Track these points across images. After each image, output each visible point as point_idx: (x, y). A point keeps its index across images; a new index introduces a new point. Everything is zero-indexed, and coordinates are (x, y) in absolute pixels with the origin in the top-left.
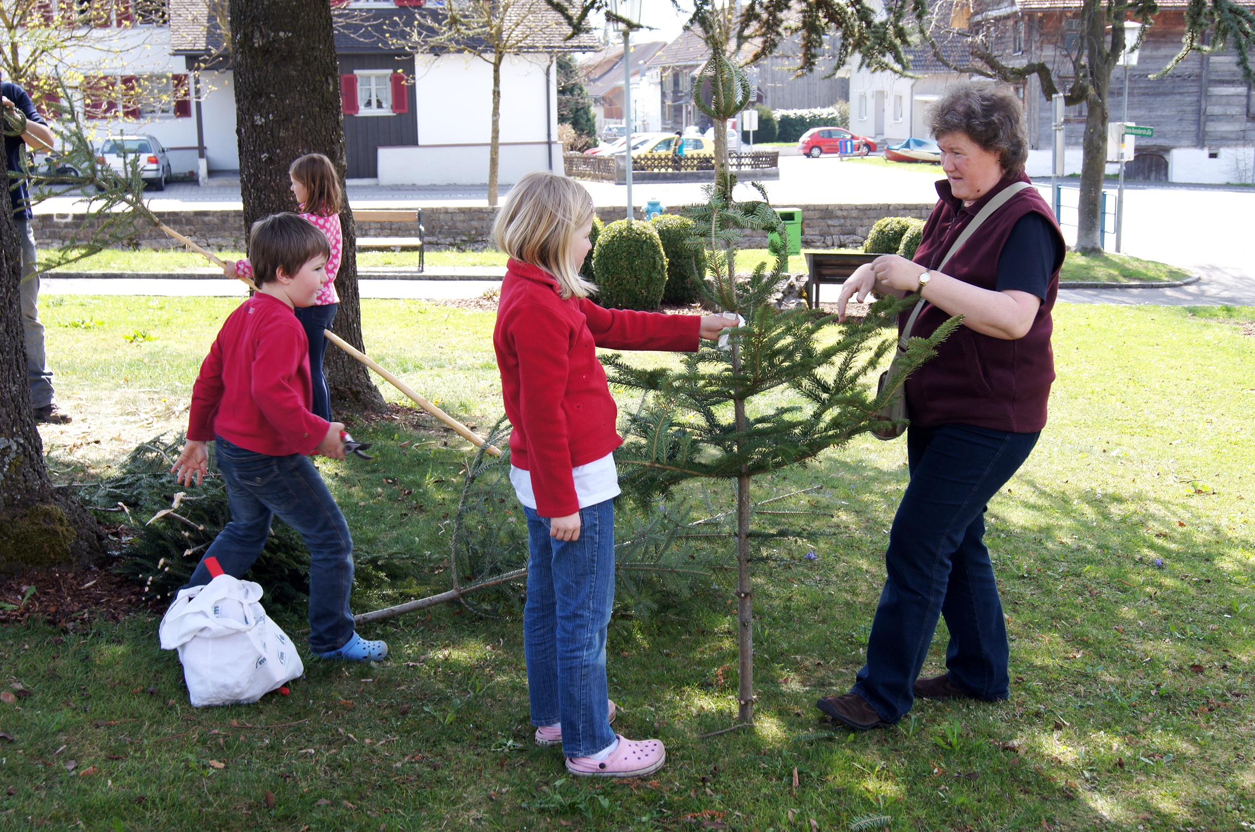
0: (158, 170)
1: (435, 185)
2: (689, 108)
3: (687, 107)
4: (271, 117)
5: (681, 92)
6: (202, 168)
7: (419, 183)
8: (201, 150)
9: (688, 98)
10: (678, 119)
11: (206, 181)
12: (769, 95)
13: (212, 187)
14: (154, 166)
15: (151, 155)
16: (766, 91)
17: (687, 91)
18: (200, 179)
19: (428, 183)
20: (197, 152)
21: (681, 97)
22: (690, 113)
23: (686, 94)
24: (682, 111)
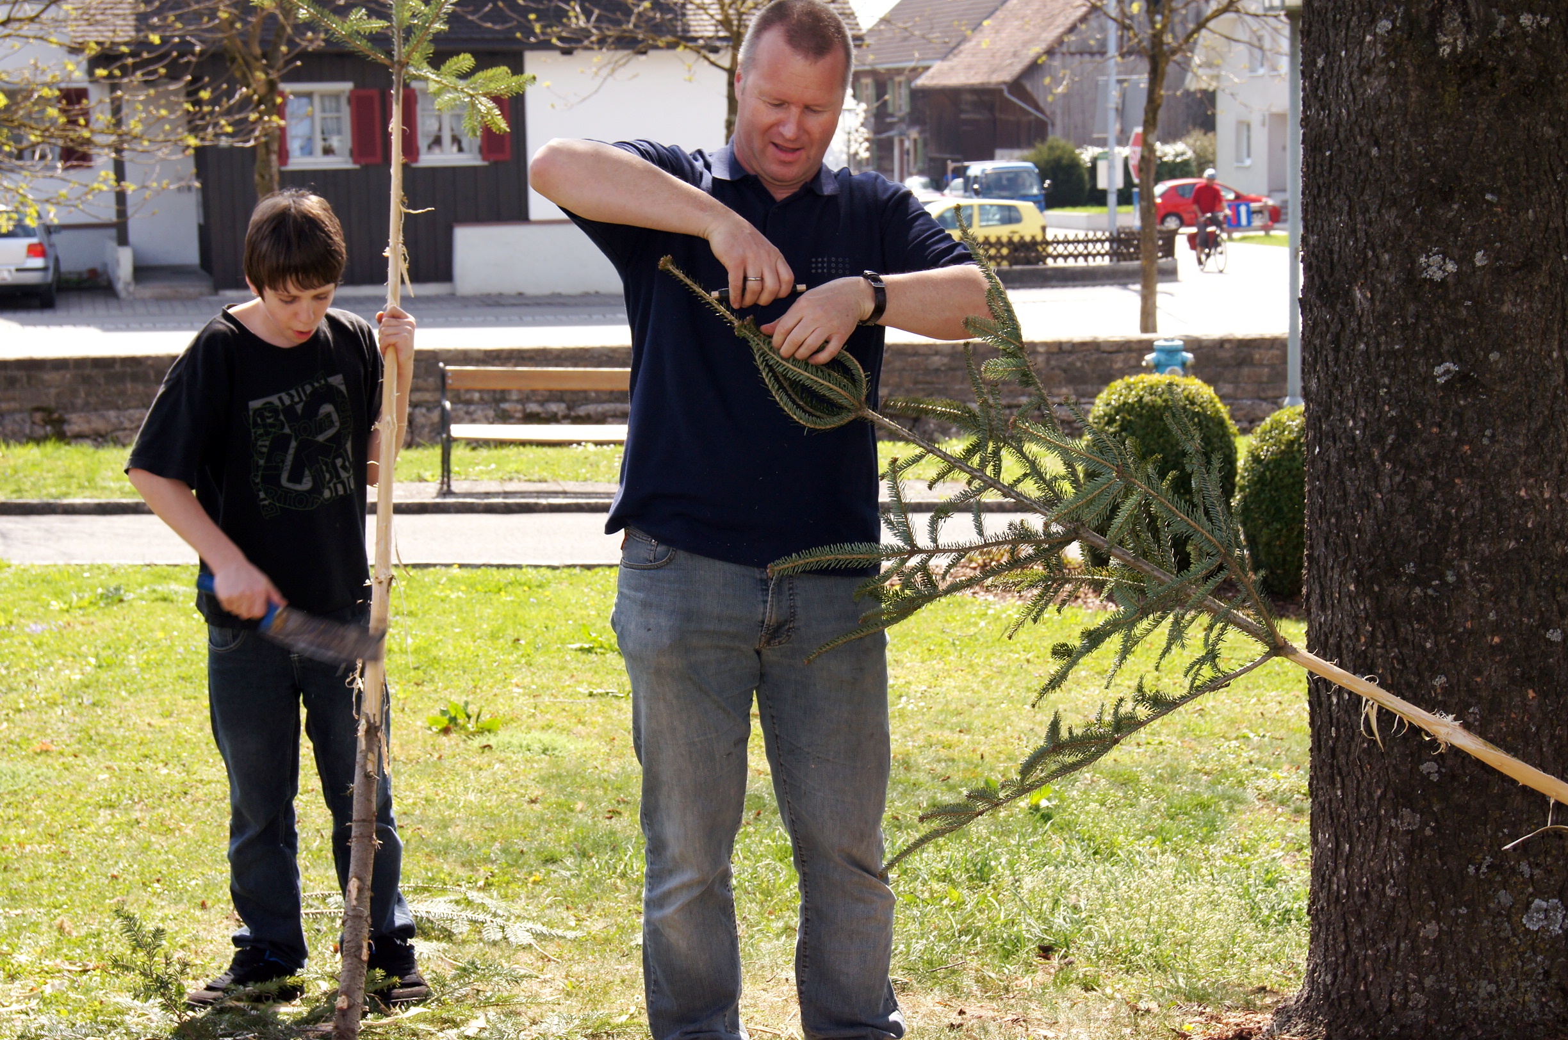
0: (45, 269)
1: (560, 295)
2: (907, 144)
3: (902, 142)
4: (1480, 258)
5: (892, 115)
6: (123, 263)
7: (531, 290)
8: (120, 231)
9: (904, 127)
10: (886, 164)
11: (131, 288)
12: (1058, 122)
13: (144, 301)
14: (39, 262)
15: (34, 240)
16: (1053, 113)
17: (900, 114)
18: (120, 286)
19: (547, 291)
20: (113, 232)
21: (891, 126)
22: (908, 153)
23: (902, 120)
24: (892, 150)
